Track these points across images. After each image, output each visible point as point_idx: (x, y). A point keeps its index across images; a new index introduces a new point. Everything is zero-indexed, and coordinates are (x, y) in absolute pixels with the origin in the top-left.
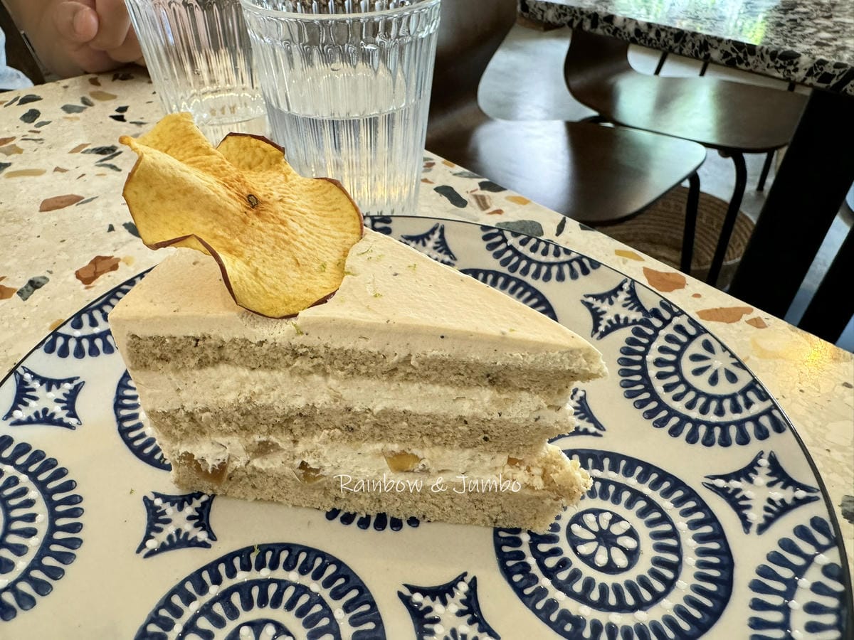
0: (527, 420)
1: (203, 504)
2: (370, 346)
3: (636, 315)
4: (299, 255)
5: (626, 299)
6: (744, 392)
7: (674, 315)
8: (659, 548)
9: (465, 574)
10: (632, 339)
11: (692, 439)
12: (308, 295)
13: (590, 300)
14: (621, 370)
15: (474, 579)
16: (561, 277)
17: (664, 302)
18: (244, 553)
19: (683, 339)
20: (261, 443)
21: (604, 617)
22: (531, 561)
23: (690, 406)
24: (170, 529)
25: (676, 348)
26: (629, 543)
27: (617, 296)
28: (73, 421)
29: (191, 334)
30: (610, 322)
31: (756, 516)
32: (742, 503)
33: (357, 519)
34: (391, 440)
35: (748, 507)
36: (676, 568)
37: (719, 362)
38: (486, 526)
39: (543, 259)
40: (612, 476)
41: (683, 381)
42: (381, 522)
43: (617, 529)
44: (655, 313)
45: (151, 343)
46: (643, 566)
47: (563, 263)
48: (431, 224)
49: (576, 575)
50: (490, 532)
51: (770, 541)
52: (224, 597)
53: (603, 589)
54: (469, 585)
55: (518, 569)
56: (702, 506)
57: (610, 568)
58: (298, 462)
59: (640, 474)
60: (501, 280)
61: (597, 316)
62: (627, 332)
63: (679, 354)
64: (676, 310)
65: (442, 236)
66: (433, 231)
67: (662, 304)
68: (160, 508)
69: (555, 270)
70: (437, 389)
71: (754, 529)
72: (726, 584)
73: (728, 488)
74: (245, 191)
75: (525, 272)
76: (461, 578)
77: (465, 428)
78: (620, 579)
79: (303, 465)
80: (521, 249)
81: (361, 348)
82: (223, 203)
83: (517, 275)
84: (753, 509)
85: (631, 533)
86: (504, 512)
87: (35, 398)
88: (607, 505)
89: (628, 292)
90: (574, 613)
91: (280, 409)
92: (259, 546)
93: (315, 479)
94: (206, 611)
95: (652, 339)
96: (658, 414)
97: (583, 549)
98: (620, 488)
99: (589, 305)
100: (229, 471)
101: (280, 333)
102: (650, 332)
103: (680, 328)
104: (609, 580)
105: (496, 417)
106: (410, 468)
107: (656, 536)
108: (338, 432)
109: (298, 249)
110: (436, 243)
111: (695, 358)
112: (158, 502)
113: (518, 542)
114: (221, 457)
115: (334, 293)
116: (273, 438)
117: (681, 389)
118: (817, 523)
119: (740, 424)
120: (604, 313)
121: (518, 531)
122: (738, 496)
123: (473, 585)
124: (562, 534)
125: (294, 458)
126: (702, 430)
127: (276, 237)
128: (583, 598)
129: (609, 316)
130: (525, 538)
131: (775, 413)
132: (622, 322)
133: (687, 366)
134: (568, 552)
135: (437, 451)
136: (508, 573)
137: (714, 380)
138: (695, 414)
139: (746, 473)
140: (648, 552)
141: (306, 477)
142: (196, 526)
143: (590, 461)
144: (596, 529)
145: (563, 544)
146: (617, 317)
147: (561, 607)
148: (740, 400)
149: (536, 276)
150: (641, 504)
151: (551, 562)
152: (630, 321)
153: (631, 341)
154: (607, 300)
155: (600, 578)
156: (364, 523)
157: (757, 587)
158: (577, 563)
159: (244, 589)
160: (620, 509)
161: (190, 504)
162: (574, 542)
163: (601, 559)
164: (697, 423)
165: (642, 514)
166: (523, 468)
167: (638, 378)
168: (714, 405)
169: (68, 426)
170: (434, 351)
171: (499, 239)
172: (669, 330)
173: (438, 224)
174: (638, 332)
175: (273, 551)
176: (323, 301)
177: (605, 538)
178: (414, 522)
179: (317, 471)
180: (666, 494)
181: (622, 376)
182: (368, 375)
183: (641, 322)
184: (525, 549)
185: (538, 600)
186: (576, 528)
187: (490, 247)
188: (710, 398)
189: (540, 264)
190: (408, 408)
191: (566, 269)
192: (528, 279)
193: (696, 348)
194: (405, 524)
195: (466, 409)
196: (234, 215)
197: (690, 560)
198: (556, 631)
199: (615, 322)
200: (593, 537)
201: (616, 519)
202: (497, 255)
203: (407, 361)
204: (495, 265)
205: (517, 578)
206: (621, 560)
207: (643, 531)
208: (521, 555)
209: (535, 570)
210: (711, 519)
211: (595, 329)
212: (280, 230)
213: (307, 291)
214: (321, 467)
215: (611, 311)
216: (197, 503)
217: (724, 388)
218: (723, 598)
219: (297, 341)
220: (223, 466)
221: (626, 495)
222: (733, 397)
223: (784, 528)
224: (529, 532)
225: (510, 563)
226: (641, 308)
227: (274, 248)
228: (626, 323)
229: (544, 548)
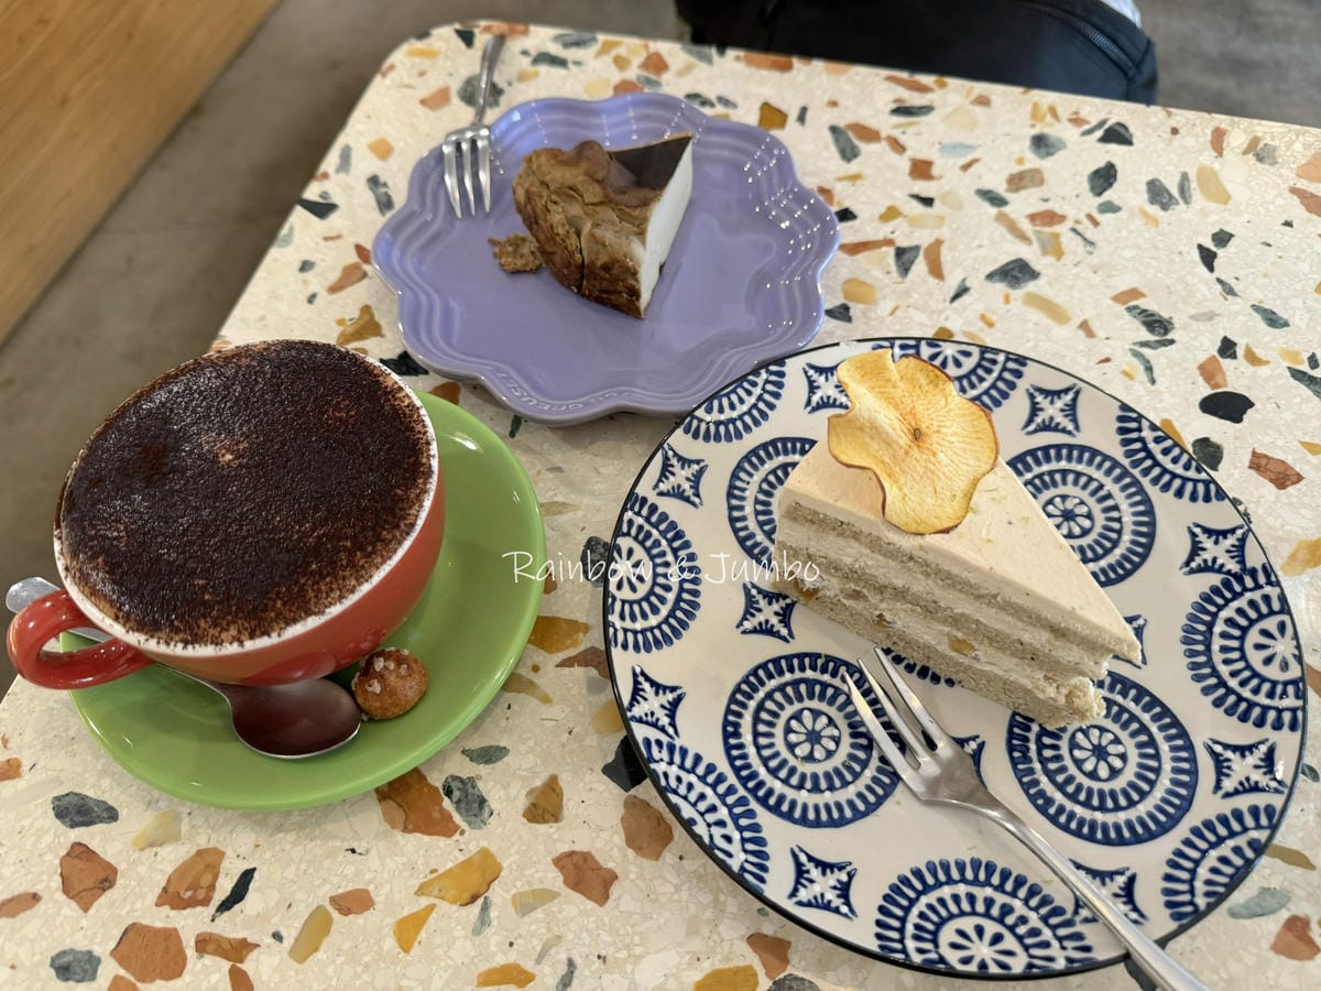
0: (1069, 662)
1: (788, 605)
2: (972, 577)
3: (1233, 566)
4: (939, 485)
5: (1233, 546)
6: (1286, 684)
7: (1269, 583)
8: (1140, 776)
9: (978, 737)
10: (1218, 587)
11: (1217, 703)
12: (935, 521)
13: (1197, 531)
14: (1191, 614)
15: (983, 743)
16: (1179, 493)
17: (1268, 566)
18: (814, 656)
19: (1264, 610)
20: (854, 591)
21: (1069, 805)
22: (1033, 746)
23: (1234, 674)
24: (761, 617)
25: (1253, 615)
26: (1117, 763)
27: (1225, 538)
28: (696, 500)
29: (841, 519)
30: (1205, 561)
31: (1229, 784)
32: (1225, 771)
33: (905, 662)
34: (958, 629)
35: (1228, 776)
36: (1143, 795)
37: (1283, 647)
38: (1008, 707)
39: (1170, 466)
40: (1131, 706)
41: (1241, 649)
42: (923, 673)
43: (1112, 749)
44: (1253, 573)
45: (808, 512)
46: (1119, 784)
47: (1189, 479)
48: (1068, 382)
49: (1063, 769)
50: (1009, 713)
51: (1226, 807)
52: (795, 684)
53: (1079, 788)
54: (978, 745)
55: (1019, 748)
56: (1193, 760)
57: (1093, 775)
58: (877, 613)
59: (1157, 714)
60: (1117, 472)
61: (1196, 549)
62: (1215, 579)
63: (1252, 622)
64: (1273, 579)
65: (1074, 400)
66: (1066, 391)
67: (1264, 567)
68: (754, 597)
69: (1177, 483)
70: (1009, 618)
71: (1221, 793)
72: (1174, 821)
73: (1222, 755)
74: (913, 423)
75: (1146, 472)
76: (974, 738)
77: (1019, 646)
78: (1096, 785)
79: (880, 616)
80: (1152, 446)
81: (964, 576)
82: (896, 438)
83: (1136, 472)
84: (1230, 779)
85: (1123, 757)
86: (1026, 704)
87: (673, 474)
88: (1115, 728)
89: (1238, 540)
90: (1049, 794)
91: (882, 581)
92: (826, 656)
93: (885, 627)
94: (781, 688)
95: (1236, 596)
96: (1202, 669)
97: (1077, 753)
98: (1133, 718)
99: (1194, 535)
100: (820, 595)
101: (907, 543)
102: (1238, 588)
103: (1267, 599)
104: (1087, 782)
105: (1047, 651)
106: (965, 652)
107: (1141, 766)
108: (919, 609)
109: (939, 478)
110: (1066, 405)
111: (1265, 633)
112: (754, 592)
113: (1028, 729)
114: (818, 585)
115: (956, 526)
116: (865, 591)
117: (1236, 655)
118: (1270, 811)
119: (1266, 709)
120: (1204, 549)
121: (1032, 720)
122: (1225, 764)
123: (981, 746)
124: (1066, 737)
125: (876, 609)
126: (1232, 699)
127: (926, 467)
128: (1061, 788)
129: (1207, 556)
130: (1035, 728)
131: (1300, 714)
132: (1216, 566)
133: (1254, 636)
134: (1064, 751)
135: (991, 651)
136: (1011, 749)
137: (1268, 661)
138: (1233, 683)
139: (1243, 750)
140: (1129, 774)
141: (879, 623)
142: (781, 622)
143: (1119, 687)
144: (1096, 742)
145: (1064, 744)
146: (1214, 560)
147: (1042, 786)
148: (1279, 689)
149: (1155, 481)
150: (1144, 738)
151: (1048, 753)
152: (1225, 570)
153: (1215, 590)
154: (1214, 538)
155: (1080, 778)
156: (910, 668)
157: (1196, 831)
158: (1068, 762)
159: (810, 683)
160: (1124, 735)
161: (777, 601)
162: (1073, 745)
163: (1089, 766)
164: (1230, 691)
165: (1140, 745)
166: (1055, 685)
167: (1202, 628)
168: (1255, 682)
169: (693, 504)
170: (1017, 599)
171: (1133, 425)
172: (1256, 596)
173: (1075, 385)
174: (1227, 584)
175: (835, 663)
176: (946, 531)
177: (1100, 752)
178: (950, 682)
179: (889, 623)
180: (1169, 738)
181: (1189, 620)
182: (960, 591)
183: (1235, 576)
184: (1032, 736)
185: (1025, 776)
186: (1080, 736)
187: (1122, 431)
188: (1255, 674)
189: (1165, 471)
190: (981, 619)
191: (1189, 487)
192: (1145, 482)
193: (1271, 624)
194: (942, 681)
195: (1026, 637)
196: (901, 447)
197: (1158, 793)
198: (1030, 800)
199: (1210, 564)
200: (1090, 747)
201: (1117, 741)
202: (1126, 443)
203: (995, 596)
204: (1117, 452)
205: (1016, 754)
206: (1103, 772)
207: (1134, 757)
208: (1026, 739)
209: (1033, 753)
210: (1194, 772)
211: (1187, 564)
212: (930, 462)
213: (937, 518)
214: (895, 623)
215: (1214, 551)
216: (783, 603)
217: (1272, 672)
218: (1164, 829)
219: (916, 553)
220: (816, 591)
221: (1135, 726)
222: (1274, 683)
223: (1244, 802)
224: (1040, 725)
225: (1015, 742)
226: (1242, 562)
227: (922, 477)
228: (1219, 571)
229: (1047, 740)
